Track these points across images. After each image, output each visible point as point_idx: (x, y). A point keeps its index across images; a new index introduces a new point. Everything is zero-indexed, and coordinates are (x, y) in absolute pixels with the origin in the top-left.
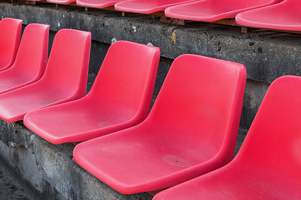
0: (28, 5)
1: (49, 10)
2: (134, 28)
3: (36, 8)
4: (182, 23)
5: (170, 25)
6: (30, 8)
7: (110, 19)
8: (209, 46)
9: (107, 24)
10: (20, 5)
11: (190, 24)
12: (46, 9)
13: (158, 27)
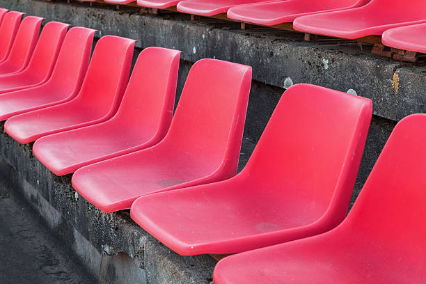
0: (144, 14)
1: (180, 24)
2: (326, 62)
3: (158, 21)
4: (412, 58)
5: (391, 60)
6: (147, 19)
7: (283, 46)
9: (277, 52)
10: (131, 14)
12: (174, 22)
13: (368, 63)
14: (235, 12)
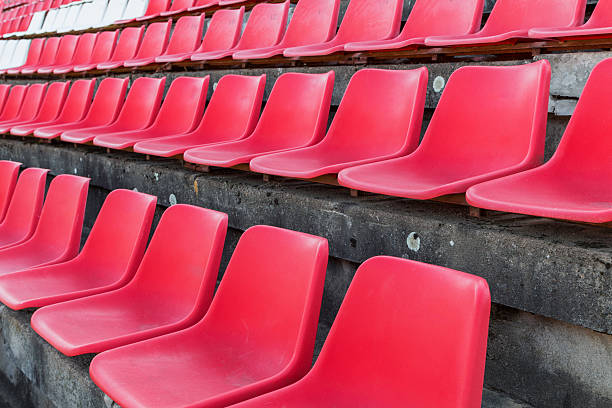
0: (42, 144)
1: (65, 150)
2: (157, 175)
3: (50, 148)
4: (206, 170)
5: (195, 171)
6: (43, 147)
7: (131, 164)
8: (230, 197)
9: (128, 170)
10: (32, 143)
11: (214, 171)
12: (62, 149)
13: (180, 174)
14: (100, 139)
